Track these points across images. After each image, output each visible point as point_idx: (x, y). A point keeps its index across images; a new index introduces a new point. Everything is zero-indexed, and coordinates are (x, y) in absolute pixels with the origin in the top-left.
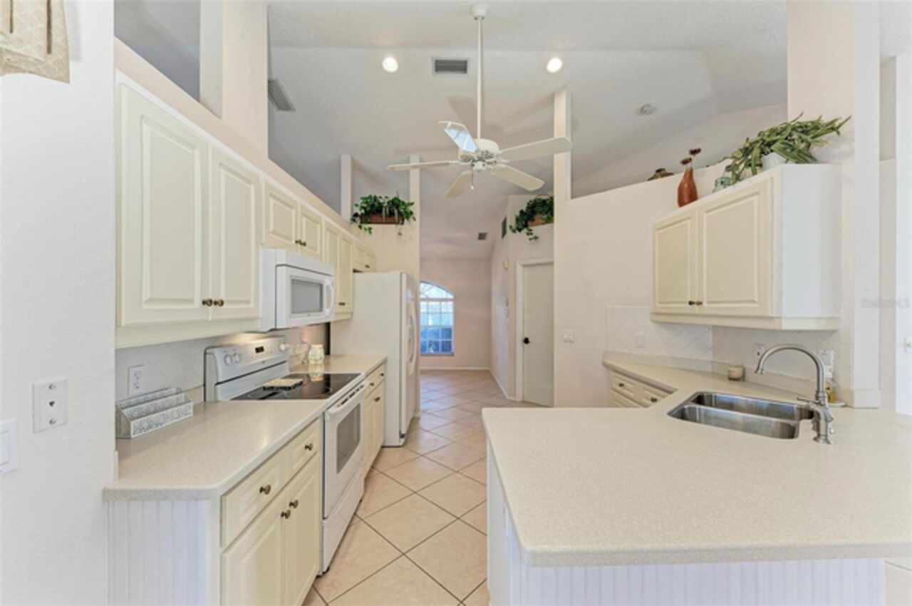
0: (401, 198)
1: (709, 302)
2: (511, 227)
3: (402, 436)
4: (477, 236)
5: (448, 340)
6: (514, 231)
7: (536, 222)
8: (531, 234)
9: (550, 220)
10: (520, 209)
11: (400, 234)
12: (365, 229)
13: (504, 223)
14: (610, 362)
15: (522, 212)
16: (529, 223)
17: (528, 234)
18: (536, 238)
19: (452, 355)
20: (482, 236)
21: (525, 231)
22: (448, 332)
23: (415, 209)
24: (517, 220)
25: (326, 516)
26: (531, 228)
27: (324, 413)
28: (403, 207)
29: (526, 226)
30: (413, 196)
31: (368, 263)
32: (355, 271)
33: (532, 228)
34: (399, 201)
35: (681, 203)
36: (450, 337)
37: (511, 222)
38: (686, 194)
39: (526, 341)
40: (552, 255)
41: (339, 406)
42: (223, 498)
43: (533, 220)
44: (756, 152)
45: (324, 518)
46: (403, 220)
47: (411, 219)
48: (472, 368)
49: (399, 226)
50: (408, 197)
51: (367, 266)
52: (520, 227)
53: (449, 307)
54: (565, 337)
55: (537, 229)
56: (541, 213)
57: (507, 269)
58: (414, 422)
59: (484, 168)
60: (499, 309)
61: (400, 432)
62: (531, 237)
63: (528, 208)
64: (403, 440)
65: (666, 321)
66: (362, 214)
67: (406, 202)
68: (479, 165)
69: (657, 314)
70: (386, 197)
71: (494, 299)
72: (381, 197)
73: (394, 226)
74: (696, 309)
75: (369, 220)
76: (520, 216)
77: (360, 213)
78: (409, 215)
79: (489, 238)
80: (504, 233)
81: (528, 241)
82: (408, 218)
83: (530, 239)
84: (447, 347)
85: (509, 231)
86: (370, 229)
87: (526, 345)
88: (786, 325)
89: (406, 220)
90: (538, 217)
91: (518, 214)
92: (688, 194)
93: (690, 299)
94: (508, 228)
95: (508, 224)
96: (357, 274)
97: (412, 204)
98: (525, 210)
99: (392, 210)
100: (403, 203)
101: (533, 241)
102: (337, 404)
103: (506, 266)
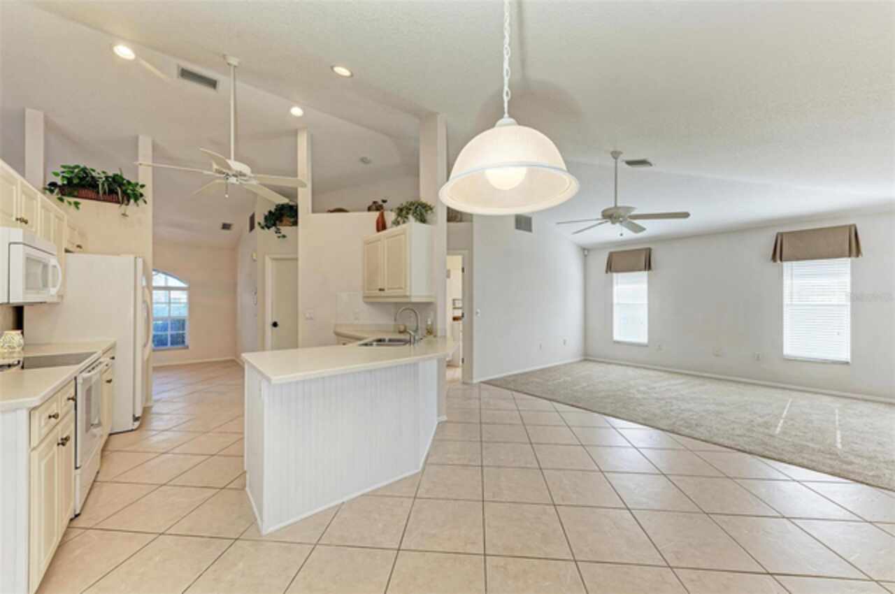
0: (127, 177)
1: (389, 289)
2: (259, 224)
3: (136, 419)
4: (221, 226)
5: (181, 332)
6: (263, 228)
7: (284, 222)
8: (280, 233)
9: (295, 223)
10: (269, 209)
11: (124, 215)
12: (70, 203)
13: (252, 219)
14: (339, 330)
15: (270, 212)
16: (278, 222)
17: (276, 232)
18: (284, 236)
19: (187, 347)
20: (226, 227)
21: (273, 229)
22: (180, 324)
23: (148, 192)
24: (266, 218)
25: (78, 466)
26: (278, 227)
27: (76, 378)
28: (131, 188)
29: (274, 225)
30: (143, 176)
31: (79, 243)
32: (67, 251)
33: (280, 227)
34: (124, 179)
35: (378, 230)
36: (184, 329)
37: (260, 219)
38: (380, 225)
39: (275, 325)
40: (296, 252)
41: (89, 371)
42: (32, 412)
43: (281, 221)
44: (404, 212)
45: (76, 468)
46: (129, 201)
47: (140, 202)
48: (214, 360)
49: (123, 206)
50: (137, 176)
51: (79, 246)
52: (269, 225)
53: (183, 297)
54: (307, 315)
55: (285, 230)
56: (288, 216)
57: (255, 261)
58: (146, 410)
59: (238, 183)
60: (245, 298)
61: (134, 416)
62: (279, 235)
63: (276, 210)
64: (137, 424)
65: (371, 301)
66: (64, 185)
67: (133, 181)
68: (233, 180)
69: (368, 297)
70: (104, 172)
71: (239, 289)
72: (94, 171)
73: (116, 206)
74: (382, 293)
75: (76, 193)
76: (270, 216)
77: (60, 183)
78: (138, 197)
79: (235, 229)
80: (252, 227)
81: (276, 238)
82: (136, 200)
83: (279, 237)
84: (179, 341)
85: (257, 227)
86: (77, 204)
87: (274, 328)
88: (414, 300)
89: (132, 201)
90: (286, 219)
91: (267, 213)
92: (381, 226)
93: (380, 287)
94: (256, 225)
95: (257, 220)
96: (68, 254)
97: (142, 186)
98: (273, 210)
99: (112, 187)
100: (129, 183)
101: (281, 239)
102: (89, 369)
103: (254, 258)
